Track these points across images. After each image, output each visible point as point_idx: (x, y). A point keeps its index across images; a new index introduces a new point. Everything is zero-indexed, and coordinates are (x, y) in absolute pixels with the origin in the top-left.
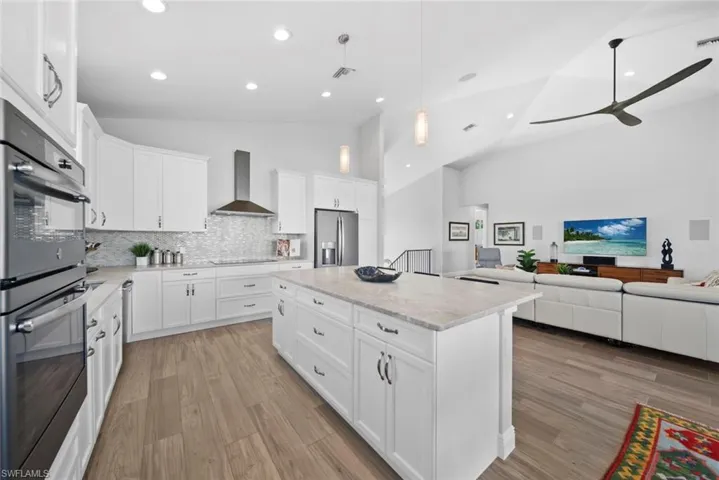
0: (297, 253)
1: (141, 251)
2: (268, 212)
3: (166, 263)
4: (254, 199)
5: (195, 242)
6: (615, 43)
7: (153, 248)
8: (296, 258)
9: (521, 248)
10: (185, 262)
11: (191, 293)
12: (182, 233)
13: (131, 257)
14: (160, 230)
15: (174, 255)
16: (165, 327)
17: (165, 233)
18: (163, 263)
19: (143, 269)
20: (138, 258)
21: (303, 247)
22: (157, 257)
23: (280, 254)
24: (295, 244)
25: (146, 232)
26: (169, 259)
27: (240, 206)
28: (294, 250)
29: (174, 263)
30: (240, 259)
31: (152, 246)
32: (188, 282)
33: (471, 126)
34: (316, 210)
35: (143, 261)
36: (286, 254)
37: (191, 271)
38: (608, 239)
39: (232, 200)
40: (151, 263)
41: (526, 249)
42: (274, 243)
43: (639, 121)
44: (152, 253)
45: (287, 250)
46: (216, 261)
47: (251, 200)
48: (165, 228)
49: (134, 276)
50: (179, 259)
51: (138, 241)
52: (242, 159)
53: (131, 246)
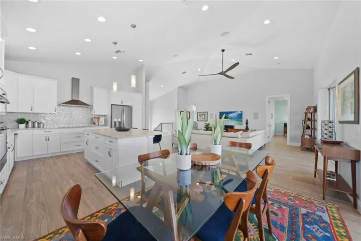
0: (103, 123)
1: (21, 121)
2: (89, 105)
3: (35, 127)
4: (81, 99)
5: (50, 118)
6: (223, 51)
7: (28, 120)
8: (102, 125)
9: (205, 122)
10: (45, 127)
11: (47, 140)
12: (43, 113)
13: (16, 124)
14: (32, 112)
15: (39, 123)
16: (34, 154)
17: (34, 113)
18: (33, 127)
19: (22, 129)
20: (20, 125)
21: (106, 121)
22: (30, 124)
23: (94, 123)
24: (102, 120)
25: (25, 113)
27: (74, 102)
28: (101, 122)
29: (39, 127)
30: (75, 125)
32: (45, 135)
33: (184, 72)
34: (112, 105)
36: (97, 124)
37: (48, 130)
38: (231, 118)
39: (70, 99)
40: (27, 127)
41: (207, 123)
42: (92, 119)
43: (234, 78)
44: (27, 122)
45: (98, 122)
46: (61, 126)
48: (34, 111)
49: (18, 132)
50: (42, 125)
51: (20, 117)
52: (75, 82)
53: (16, 119)
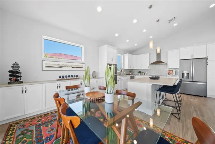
13: (138, 73)
15: (144, 73)
18: (143, 75)
26: (144, 74)
29: (145, 75)
31: (141, 71)
34: (180, 60)
35: (140, 74)
36: (171, 74)
44: (141, 73)
47: (161, 61)
53: (138, 71)
